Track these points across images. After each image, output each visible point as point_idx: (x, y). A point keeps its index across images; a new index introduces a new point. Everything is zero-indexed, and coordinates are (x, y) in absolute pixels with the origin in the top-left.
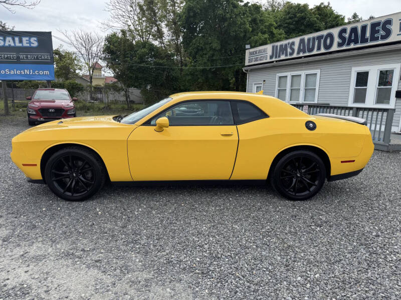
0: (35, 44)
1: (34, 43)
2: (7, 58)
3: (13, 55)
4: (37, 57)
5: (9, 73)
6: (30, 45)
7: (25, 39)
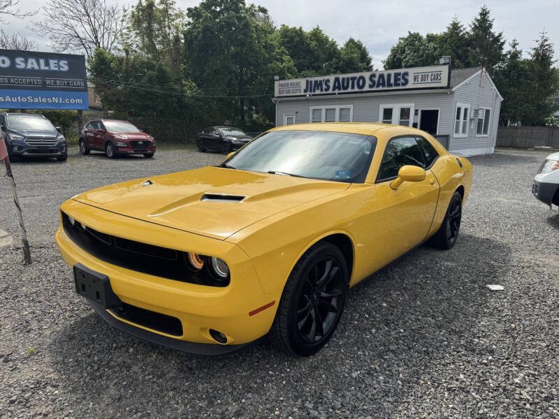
0: (66, 68)
1: (64, 66)
2: (30, 83)
3: (37, 80)
4: (68, 84)
5: (32, 100)
6: (59, 69)
7: (52, 62)
